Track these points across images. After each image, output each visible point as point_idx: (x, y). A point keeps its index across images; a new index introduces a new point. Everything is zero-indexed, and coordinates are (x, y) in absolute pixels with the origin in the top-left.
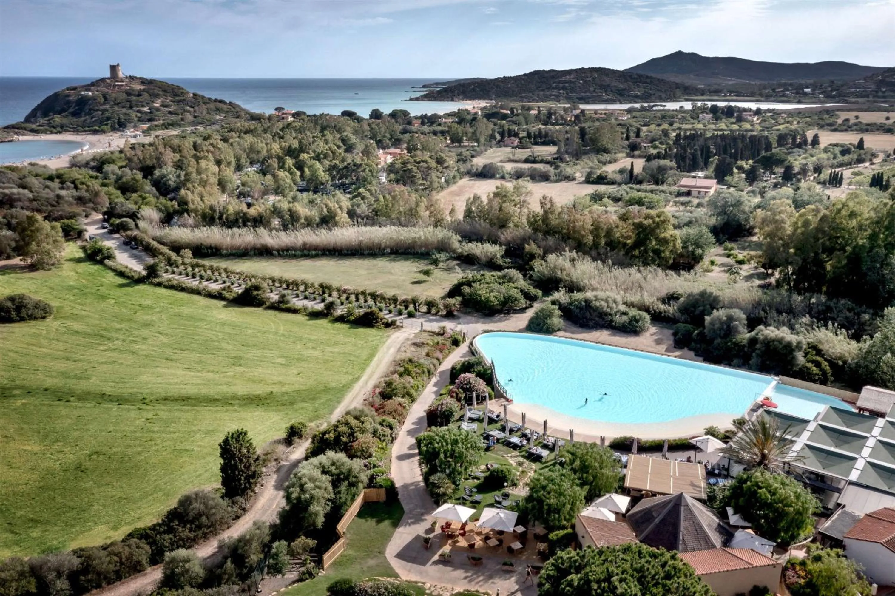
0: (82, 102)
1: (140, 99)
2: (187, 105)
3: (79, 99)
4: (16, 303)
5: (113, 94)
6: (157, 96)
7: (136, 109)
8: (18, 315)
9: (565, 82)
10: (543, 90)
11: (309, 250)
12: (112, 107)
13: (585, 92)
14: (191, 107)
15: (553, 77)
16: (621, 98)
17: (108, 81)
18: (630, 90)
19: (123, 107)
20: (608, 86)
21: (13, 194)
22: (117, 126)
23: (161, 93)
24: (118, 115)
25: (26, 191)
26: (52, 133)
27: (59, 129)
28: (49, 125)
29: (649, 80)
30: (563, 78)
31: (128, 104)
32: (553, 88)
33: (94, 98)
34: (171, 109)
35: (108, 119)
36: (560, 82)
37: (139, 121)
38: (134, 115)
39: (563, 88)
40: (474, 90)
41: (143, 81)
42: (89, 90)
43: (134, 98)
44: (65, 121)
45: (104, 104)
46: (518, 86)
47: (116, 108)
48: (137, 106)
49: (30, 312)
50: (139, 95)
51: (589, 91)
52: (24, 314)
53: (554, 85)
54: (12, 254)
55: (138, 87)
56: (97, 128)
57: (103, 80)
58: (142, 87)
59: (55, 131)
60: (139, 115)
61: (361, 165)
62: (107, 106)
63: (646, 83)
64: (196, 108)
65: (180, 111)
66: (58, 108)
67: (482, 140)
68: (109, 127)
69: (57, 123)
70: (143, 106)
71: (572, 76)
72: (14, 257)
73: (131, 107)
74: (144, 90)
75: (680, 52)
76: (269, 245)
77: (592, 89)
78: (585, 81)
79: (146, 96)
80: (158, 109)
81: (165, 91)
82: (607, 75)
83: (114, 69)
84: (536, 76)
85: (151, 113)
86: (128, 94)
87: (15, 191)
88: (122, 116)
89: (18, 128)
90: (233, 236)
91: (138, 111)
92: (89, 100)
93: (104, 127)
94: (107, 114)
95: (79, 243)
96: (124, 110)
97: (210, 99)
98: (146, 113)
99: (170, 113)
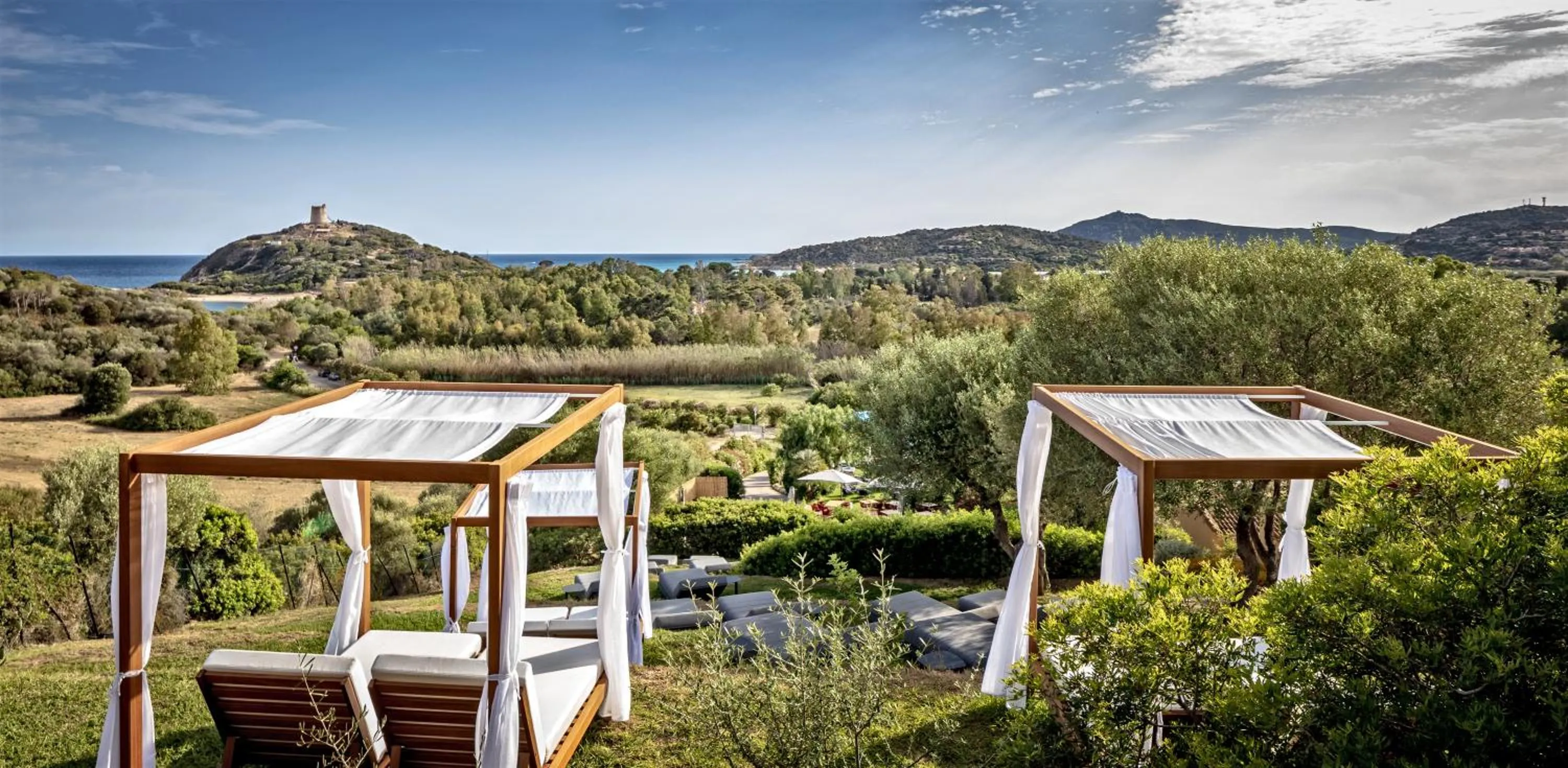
0: (268, 254)
1: (348, 249)
2: (414, 257)
3: (263, 250)
4: (167, 406)
5: (312, 242)
6: (373, 246)
7: (340, 261)
8: (167, 421)
9: (956, 243)
10: (925, 254)
11: (593, 376)
12: (308, 259)
13: (986, 256)
14: (420, 260)
15: (939, 237)
16: (1039, 265)
17: (307, 228)
18: (1050, 253)
19: (324, 259)
20: (1020, 248)
21: (170, 313)
22: (311, 283)
23: (379, 242)
24: (315, 269)
25: (188, 311)
26: (217, 293)
27: (229, 288)
28: (215, 282)
29: (1077, 243)
30: (954, 238)
31: (331, 256)
32: (940, 251)
33: (283, 248)
34: (392, 262)
35: (300, 274)
36: (949, 243)
37: (343, 277)
38: (337, 268)
39: (954, 251)
40: (824, 254)
41: (355, 228)
42: (279, 239)
43: (340, 248)
44: (239, 278)
45: (297, 255)
46: (888, 249)
47: (313, 260)
48: (342, 258)
49: (185, 420)
50: (348, 244)
51: (992, 254)
52: (176, 420)
53: (941, 247)
54: (159, 378)
55: (346, 234)
56: (283, 286)
57: (299, 226)
58: (353, 235)
59: (222, 290)
60: (345, 269)
61: (667, 296)
62: (301, 259)
63: (1073, 245)
64: (427, 261)
65: (402, 266)
66: (231, 263)
67: (840, 291)
68: (300, 284)
69: (226, 281)
70: (352, 258)
71: (966, 235)
72: (162, 383)
73: (334, 260)
74: (355, 239)
75: (1119, 212)
76: (533, 369)
77: (996, 252)
78: (985, 242)
79: (357, 244)
80: (372, 262)
81: (386, 240)
82: (1017, 235)
83: (316, 211)
84: (914, 237)
85: (362, 266)
86: (333, 242)
87: (174, 309)
88: (320, 271)
89: (170, 288)
90: (482, 358)
91: (343, 265)
92: (276, 251)
93: (293, 285)
94: (299, 268)
95: (254, 374)
96: (324, 263)
97: (447, 252)
98: (355, 267)
99: (389, 267)
